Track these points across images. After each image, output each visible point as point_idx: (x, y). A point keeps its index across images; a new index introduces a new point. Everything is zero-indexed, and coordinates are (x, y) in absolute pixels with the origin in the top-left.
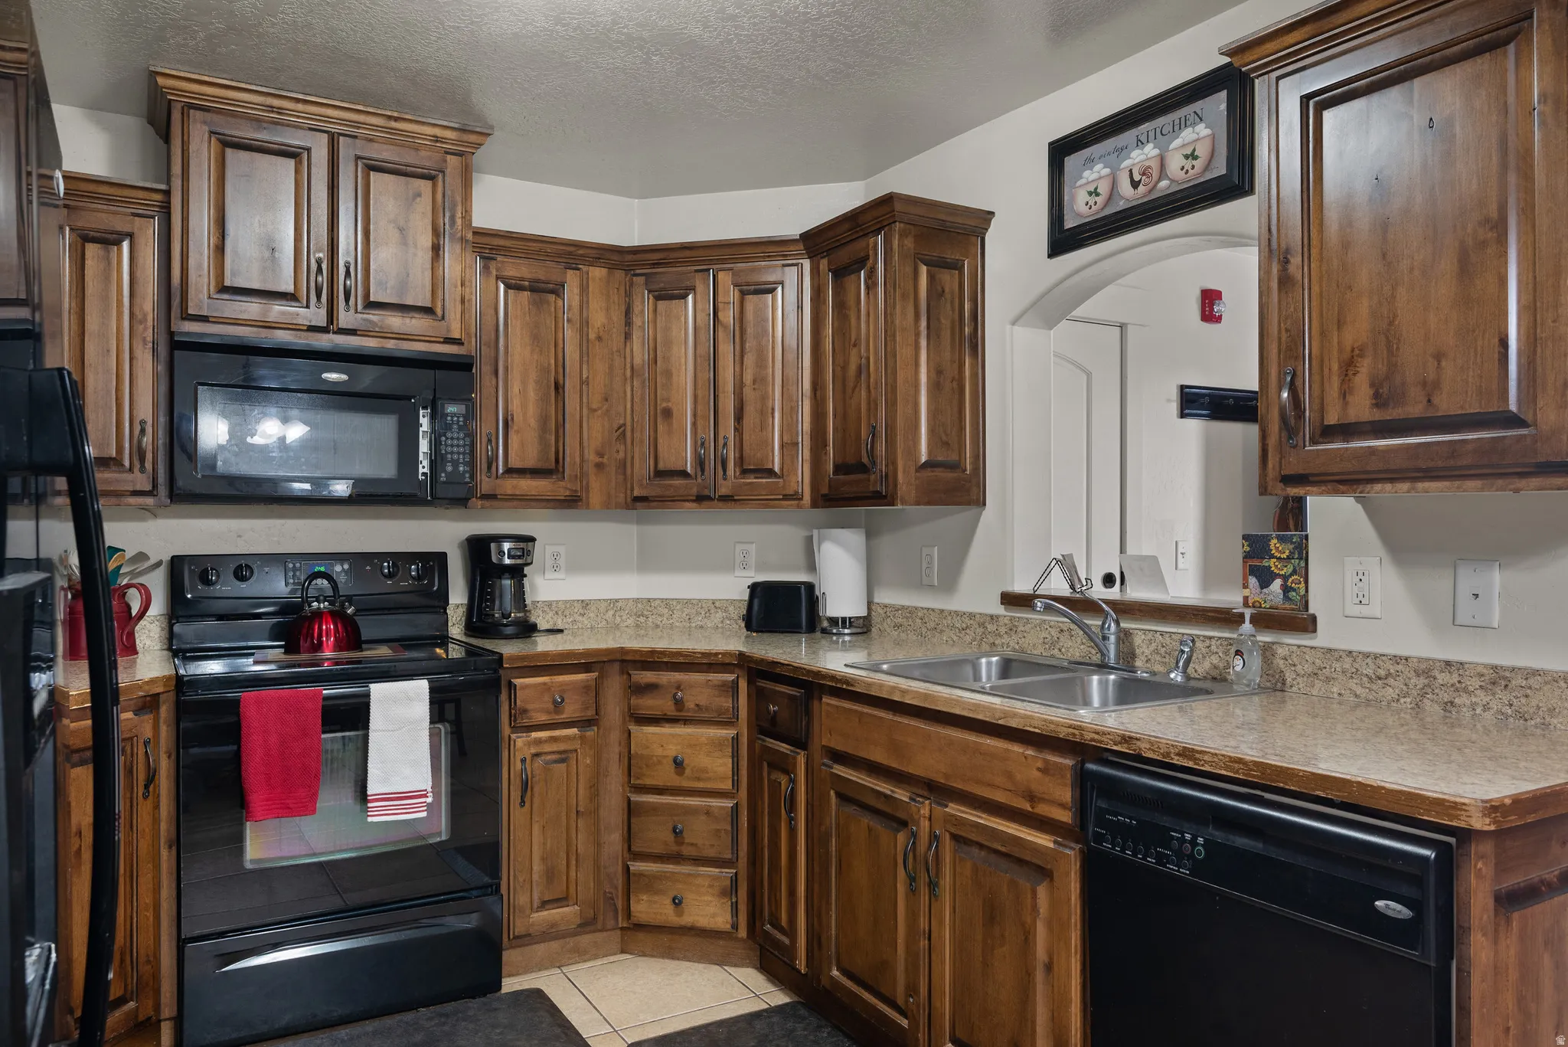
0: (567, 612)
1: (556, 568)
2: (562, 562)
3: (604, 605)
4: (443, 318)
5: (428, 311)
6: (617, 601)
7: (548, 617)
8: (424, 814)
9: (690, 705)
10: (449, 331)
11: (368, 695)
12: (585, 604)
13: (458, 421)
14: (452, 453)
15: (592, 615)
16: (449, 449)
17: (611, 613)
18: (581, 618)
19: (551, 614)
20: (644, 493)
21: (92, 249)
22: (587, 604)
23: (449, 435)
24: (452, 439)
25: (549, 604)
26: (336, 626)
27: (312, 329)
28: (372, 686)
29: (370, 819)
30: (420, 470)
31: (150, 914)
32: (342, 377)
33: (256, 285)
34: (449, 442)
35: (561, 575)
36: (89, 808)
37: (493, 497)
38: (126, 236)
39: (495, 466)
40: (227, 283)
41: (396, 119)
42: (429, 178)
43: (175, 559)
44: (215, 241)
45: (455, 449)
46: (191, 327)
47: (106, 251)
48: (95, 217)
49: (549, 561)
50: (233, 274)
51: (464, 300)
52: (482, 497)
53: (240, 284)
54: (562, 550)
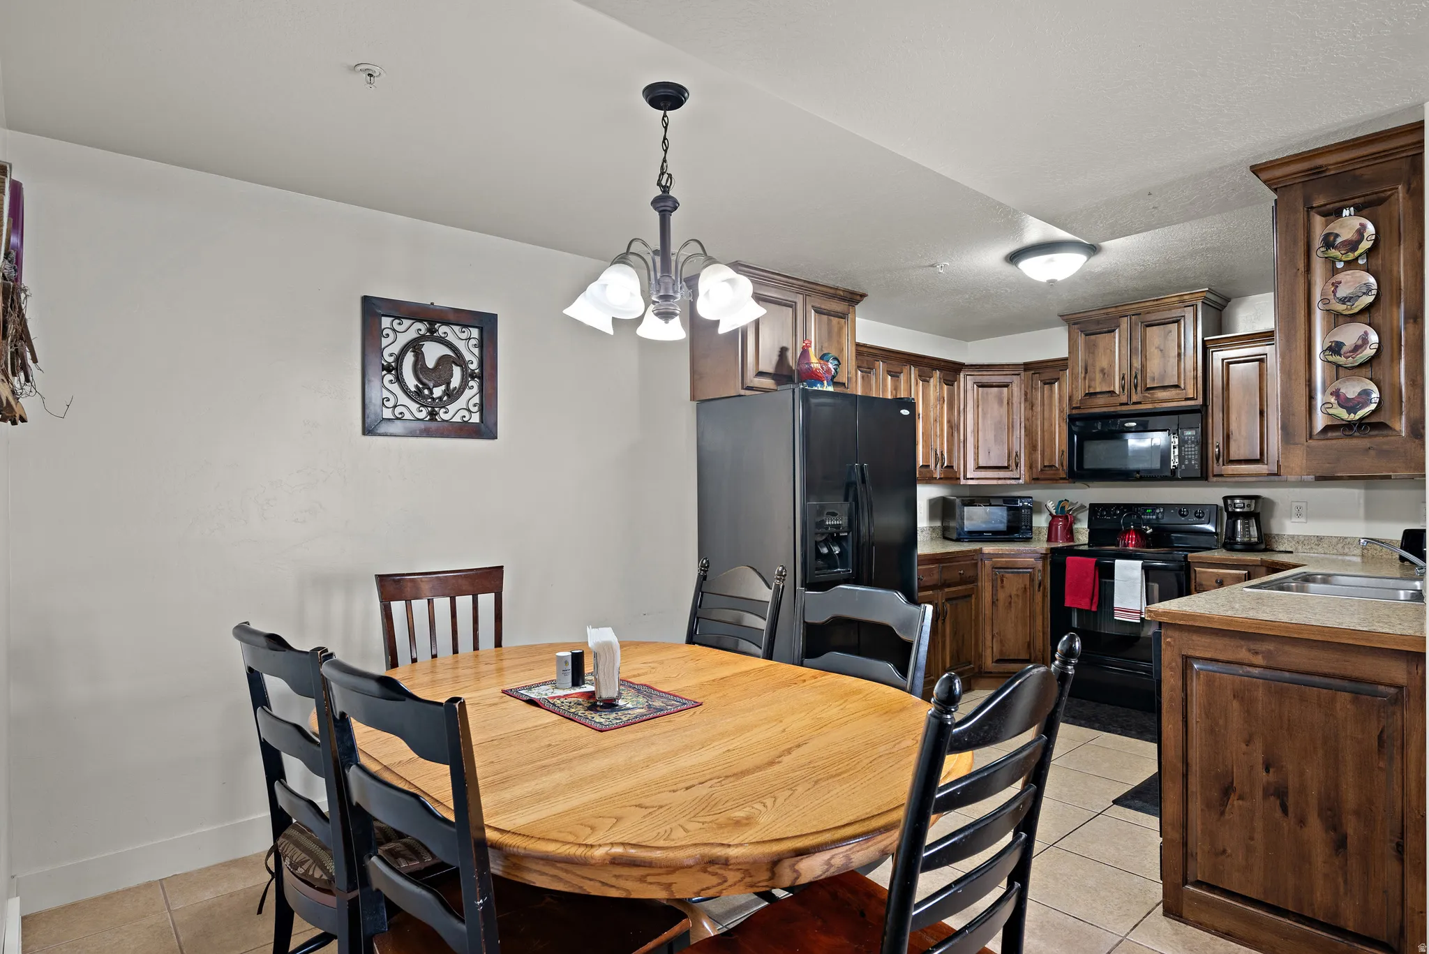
0: (1306, 543)
1: (1299, 515)
2: (1303, 512)
3: (1335, 541)
4: (1185, 389)
5: (1177, 386)
6: (1345, 538)
8: (1139, 621)
10: (1186, 394)
11: (1113, 564)
12: (1320, 539)
13: (1191, 439)
14: (1188, 455)
15: (1325, 546)
16: (1186, 453)
17: (1340, 546)
18: (1316, 547)
19: (1294, 543)
21: (1046, 387)
22: (1321, 539)
23: (1186, 446)
24: (1188, 448)
25: (1293, 537)
26: (1137, 537)
27: (1122, 404)
28: (1117, 561)
29: (1115, 618)
30: (1172, 464)
31: (1041, 634)
32: (1134, 424)
33: (1098, 390)
34: (1186, 450)
35: (1303, 520)
36: (1015, 589)
37: (1221, 476)
38: (1057, 379)
39: (1221, 459)
40: (1087, 392)
41: (1157, 300)
42: (1178, 321)
43: (1091, 505)
44: (1083, 375)
45: (1190, 453)
46: (1074, 412)
47: (1051, 387)
48: (1048, 375)
49: (1294, 511)
50: (1089, 387)
51: (1196, 378)
52: (1215, 476)
53: (1092, 391)
54: (1304, 505)
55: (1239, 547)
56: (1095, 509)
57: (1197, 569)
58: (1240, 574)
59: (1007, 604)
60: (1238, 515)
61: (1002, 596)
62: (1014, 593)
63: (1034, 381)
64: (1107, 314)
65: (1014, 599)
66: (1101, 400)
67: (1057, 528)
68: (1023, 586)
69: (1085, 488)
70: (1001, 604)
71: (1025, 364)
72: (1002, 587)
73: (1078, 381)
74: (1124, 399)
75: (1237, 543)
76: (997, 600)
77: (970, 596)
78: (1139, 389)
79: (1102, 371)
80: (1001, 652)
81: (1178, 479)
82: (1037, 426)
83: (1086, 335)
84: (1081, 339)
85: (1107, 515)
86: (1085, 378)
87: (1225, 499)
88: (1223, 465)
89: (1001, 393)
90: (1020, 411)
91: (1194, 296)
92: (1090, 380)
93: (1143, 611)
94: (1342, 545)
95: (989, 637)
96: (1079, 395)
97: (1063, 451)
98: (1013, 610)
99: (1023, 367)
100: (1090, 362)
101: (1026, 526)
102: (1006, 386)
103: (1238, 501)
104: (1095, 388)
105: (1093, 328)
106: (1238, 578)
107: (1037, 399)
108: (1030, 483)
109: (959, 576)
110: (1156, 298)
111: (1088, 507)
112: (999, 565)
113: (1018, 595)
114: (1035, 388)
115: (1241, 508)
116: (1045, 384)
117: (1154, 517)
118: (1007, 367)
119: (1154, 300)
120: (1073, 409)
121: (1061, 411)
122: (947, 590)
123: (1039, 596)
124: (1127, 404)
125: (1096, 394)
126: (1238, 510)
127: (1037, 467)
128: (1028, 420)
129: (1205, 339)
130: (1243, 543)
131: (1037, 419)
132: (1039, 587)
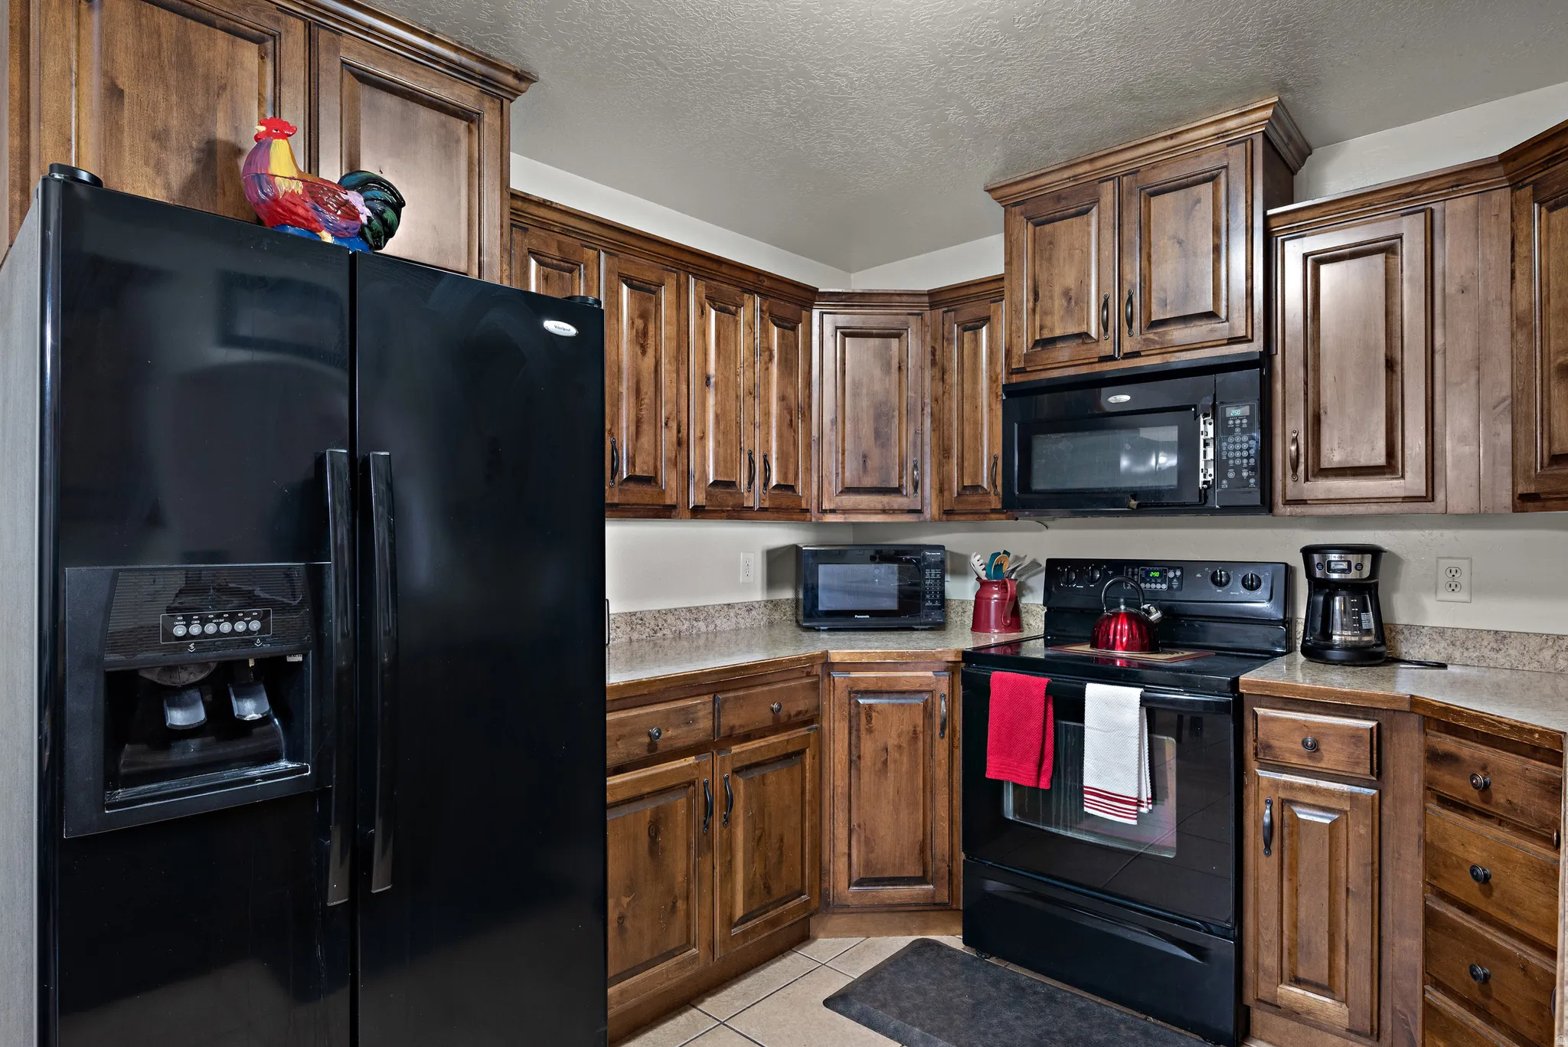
0: (1469, 644)
1: (1453, 587)
2: (1463, 579)
3: (1534, 643)
4: (1227, 319)
5: (1212, 315)
6: (1559, 637)
7: (1437, 647)
8: (1134, 822)
9: (1500, 798)
10: (1231, 328)
12: (1501, 637)
13: (1241, 424)
14: (1235, 458)
15: (1513, 652)
16: (1231, 454)
17: (1547, 654)
18: (1493, 655)
19: (1443, 644)
20: (1532, 489)
21: (967, 335)
22: (1505, 637)
23: (1231, 439)
24: (1235, 443)
25: (1442, 632)
26: (1130, 628)
27: (1103, 359)
28: (1089, 686)
29: (1086, 809)
30: (1202, 479)
31: (946, 825)
32: (1126, 398)
33: (1058, 333)
34: (1231, 447)
35: (1462, 596)
36: (894, 734)
37: (1303, 502)
38: (986, 320)
39: (1302, 468)
40: (1038, 338)
41: (1171, 137)
42: (1213, 179)
43: (1049, 561)
44: (1031, 304)
45: (1238, 454)
46: (1015, 379)
47: (976, 335)
48: (970, 311)
49: (1444, 578)
50: (1042, 328)
51: (1250, 294)
52: (1288, 502)
53: (1047, 335)
54: (1464, 565)
55: (1335, 654)
56: (1057, 570)
57: (1260, 711)
58: (1358, 729)
59: (879, 765)
60: (1335, 587)
61: (868, 747)
62: (892, 742)
63: (947, 325)
64: (1075, 177)
65: (894, 754)
66: (1063, 353)
67: (988, 605)
68: (912, 729)
69: (1040, 530)
70: (867, 761)
71: (931, 294)
72: (870, 731)
73: (1021, 319)
74: (1107, 348)
75: (1331, 647)
76: (859, 757)
77: (801, 753)
78: (1136, 324)
79: (1066, 294)
80: (867, 864)
81: (1213, 512)
82: (950, 410)
83: (1036, 225)
84: (1026, 233)
85: (1079, 581)
86: (1034, 310)
87: (1308, 552)
88: (1307, 479)
89: (888, 348)
90: (920, 380)
91: (1246, 119)
92: (1045, 313)
93: (1144, 798)
94: (1551, 652)
95: (842, 832)
96: (1024, 345)
97: (996, 458)
98: (891, 775)
99: (926, 299)
100: (1043, 277)
101: (933, 601)
102: (898, 336)
103: (1334, 557)
104: (1052, 330)
105: (1049, 209)
106: (1353, 737)
107: (951, 359)
108: (940, 520)
109: (771, 715)
110: (1169, 132)
111: (1044, 565)
112: (862, 686)
113: (900, 747)
114: (948, 340)
115: (1343, 571)
116: (965, 330)
117: (1164, 586)
118: (898, 299)
119: (1165, 138)
120: (1012, 374)
121: (993, 380)
122: (735, 749)
123: (941, 748)
124: (1111, 358)
125: (1053, 341)
126: (1335, 576)
127: (950, 489)
128: (937, 400)
129: (1270, 212)
130: (1347, 647)
131: (950, 398)
132: (943, 729)
